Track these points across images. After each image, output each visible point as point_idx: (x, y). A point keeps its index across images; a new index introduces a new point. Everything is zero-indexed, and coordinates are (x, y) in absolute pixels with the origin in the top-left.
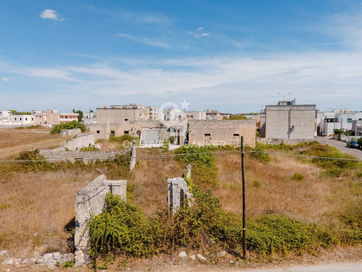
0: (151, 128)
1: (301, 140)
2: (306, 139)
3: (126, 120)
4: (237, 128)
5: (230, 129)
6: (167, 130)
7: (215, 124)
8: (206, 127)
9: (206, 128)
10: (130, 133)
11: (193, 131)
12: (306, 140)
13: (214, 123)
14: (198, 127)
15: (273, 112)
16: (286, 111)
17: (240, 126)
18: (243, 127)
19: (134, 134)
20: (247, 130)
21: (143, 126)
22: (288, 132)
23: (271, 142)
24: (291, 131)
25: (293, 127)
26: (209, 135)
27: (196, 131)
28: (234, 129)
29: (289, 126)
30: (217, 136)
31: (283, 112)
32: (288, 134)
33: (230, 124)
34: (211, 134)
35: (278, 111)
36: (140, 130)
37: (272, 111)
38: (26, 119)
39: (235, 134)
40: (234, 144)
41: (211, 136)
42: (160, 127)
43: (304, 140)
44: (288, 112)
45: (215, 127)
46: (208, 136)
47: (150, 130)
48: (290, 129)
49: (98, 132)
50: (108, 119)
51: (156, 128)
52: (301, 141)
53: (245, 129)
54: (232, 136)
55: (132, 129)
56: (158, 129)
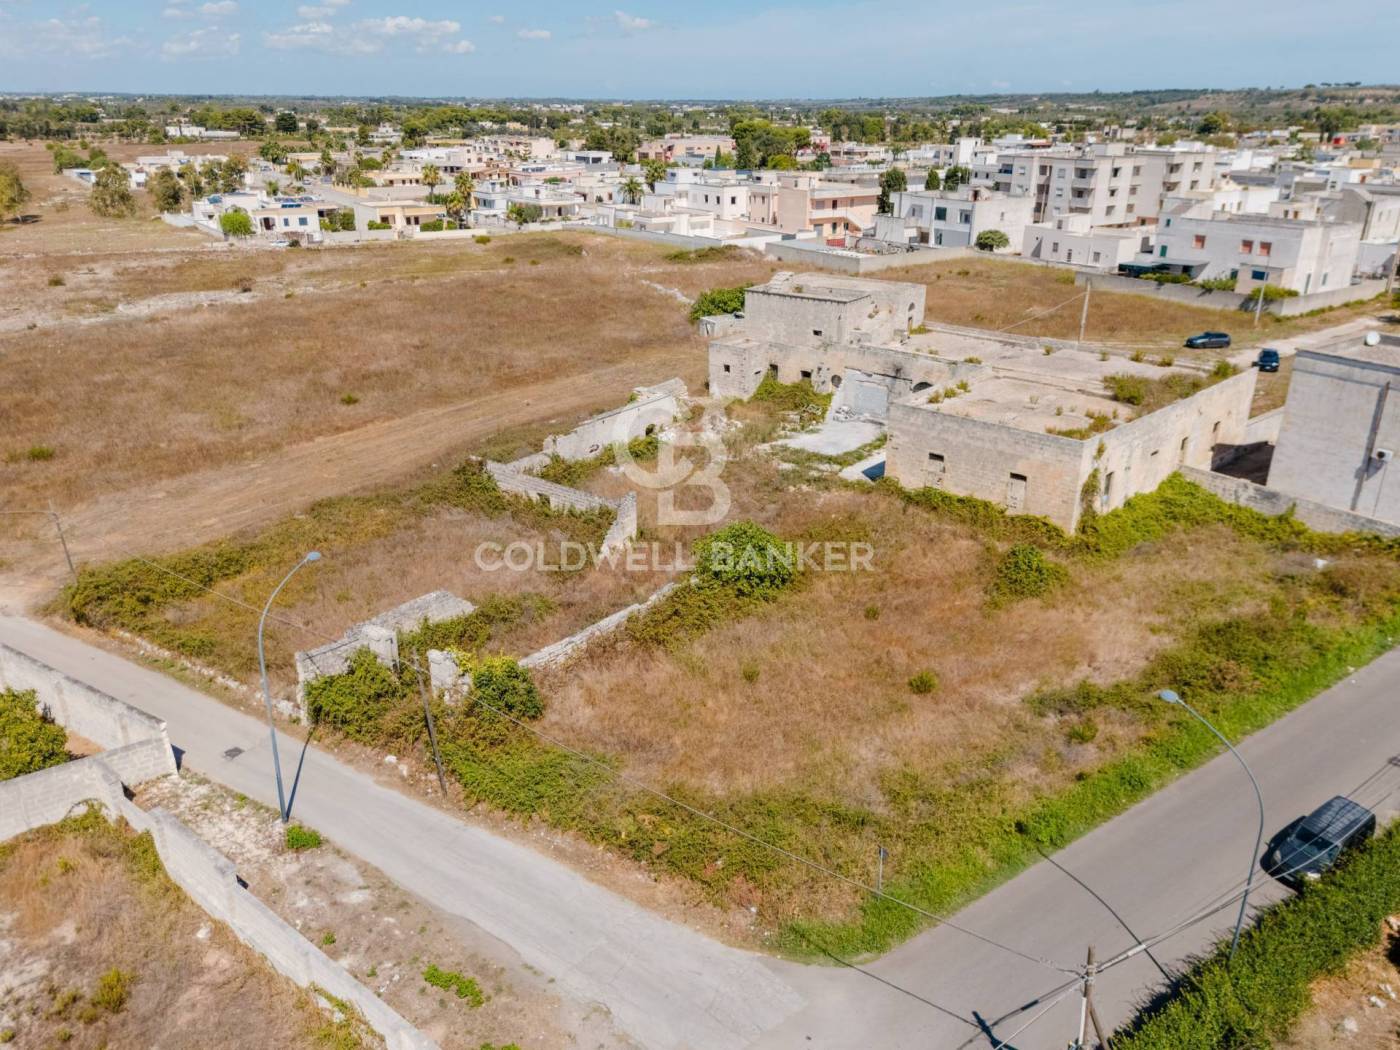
0: (870, 376)
1: (1362, 521)
2: (1381, 523)
3: (817, 333)
4: (1021, 457)
5: (1001, 453)
6: (913, 386)
7: (958, 431)
8: (934, 434)
9: (933, 438)
10: (814, 377)
11: (897, 437)
12: (1382, 528)
13: (956, 427)
14: (914, 429)
15: (1317, 379)
16: (1371, 384)
17: (1033, 452)
18: (1040, 457)
19: (823, 383)
20: (1051, 469)
21: (849, 364)
22: (1360, 469)
23: (1249, 499)
24: (1371, 470)
25: (1381, 455)
26: (940, 458)
27: (906, 439)
28: (1014, 458)
29: (1370, 449)
30: (963, 465)
31: (1357, 386)
32: (1356, 477)
33: (1003, 440)
34: (946, 457)
35: (1340, 378)
36: (841, 375)
37: (1317, 374)
38: (733, 200)
39: (1014, 472)
40: (1010, 502)
41: (947, 463)
42: (893, 374)
43: (1376, 523)
44: (1377, 390)
45: (960, 438)
46: (938, 462)
47: (865, 378)
48: (1370, 459)
49: (727, 368)
50: (770, 325)
51: (881, 377)
52: (1363, 525)
53: (1047, 465)
54: (1007, 478)
55: (820, 369)
56: (888, 380)
